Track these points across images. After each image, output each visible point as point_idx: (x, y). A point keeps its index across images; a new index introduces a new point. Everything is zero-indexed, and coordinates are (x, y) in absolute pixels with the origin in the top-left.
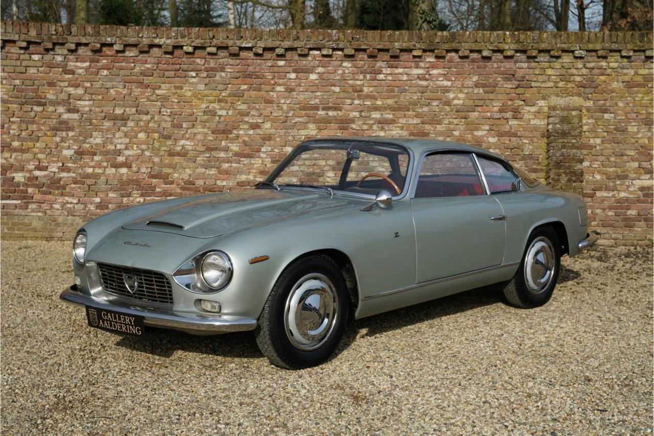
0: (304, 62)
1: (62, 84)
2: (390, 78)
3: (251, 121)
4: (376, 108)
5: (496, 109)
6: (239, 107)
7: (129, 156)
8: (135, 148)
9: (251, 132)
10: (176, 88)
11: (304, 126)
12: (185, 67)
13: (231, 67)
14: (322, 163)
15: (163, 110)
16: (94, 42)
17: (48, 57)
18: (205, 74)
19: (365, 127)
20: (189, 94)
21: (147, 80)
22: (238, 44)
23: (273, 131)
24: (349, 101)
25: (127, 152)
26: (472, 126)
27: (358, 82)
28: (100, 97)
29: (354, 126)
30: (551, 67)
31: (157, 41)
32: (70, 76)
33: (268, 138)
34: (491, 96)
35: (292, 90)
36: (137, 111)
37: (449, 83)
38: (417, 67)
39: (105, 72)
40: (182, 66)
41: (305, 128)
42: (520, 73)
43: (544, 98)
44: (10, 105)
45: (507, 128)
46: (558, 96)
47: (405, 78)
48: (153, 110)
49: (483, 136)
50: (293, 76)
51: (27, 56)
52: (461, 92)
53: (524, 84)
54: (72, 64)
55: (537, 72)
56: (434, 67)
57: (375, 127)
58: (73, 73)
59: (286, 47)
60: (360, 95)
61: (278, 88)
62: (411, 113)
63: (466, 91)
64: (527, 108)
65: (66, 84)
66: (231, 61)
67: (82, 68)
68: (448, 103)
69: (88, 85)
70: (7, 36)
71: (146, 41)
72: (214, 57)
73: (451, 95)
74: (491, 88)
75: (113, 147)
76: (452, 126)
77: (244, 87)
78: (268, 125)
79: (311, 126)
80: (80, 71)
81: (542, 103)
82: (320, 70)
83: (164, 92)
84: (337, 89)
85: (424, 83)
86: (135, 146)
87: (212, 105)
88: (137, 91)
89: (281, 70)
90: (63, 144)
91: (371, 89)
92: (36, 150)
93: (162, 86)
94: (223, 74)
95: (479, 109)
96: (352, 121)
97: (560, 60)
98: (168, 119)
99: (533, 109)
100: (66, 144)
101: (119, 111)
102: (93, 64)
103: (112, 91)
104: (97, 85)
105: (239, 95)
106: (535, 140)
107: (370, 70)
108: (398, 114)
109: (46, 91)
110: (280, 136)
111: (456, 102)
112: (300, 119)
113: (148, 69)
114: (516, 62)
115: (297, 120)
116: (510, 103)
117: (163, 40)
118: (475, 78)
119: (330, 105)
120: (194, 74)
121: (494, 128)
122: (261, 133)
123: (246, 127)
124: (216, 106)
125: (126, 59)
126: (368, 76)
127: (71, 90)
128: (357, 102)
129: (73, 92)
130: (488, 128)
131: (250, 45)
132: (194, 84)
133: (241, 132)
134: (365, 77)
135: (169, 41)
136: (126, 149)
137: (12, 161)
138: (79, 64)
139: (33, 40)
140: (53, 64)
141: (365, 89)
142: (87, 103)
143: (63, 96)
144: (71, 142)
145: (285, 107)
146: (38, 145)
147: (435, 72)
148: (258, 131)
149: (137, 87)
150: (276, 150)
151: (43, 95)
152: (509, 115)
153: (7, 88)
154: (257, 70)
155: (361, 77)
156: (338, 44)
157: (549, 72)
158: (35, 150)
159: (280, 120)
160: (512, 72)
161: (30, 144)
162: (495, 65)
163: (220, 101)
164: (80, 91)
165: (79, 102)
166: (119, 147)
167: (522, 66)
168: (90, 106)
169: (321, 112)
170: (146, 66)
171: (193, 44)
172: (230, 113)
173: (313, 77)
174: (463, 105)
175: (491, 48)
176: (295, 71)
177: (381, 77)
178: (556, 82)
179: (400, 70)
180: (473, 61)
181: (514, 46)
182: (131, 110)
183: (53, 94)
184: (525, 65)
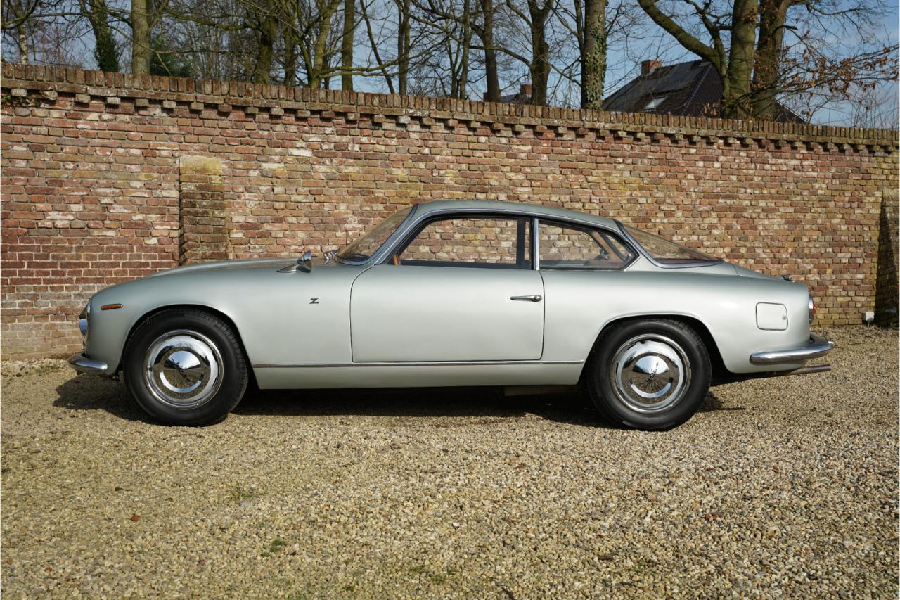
0: (711, 151)
1: (505, 169)
2: (774, 168)
3: (666, 209)
4: (763, 197)
5: (847, 199)
6: (657, 195)
7: (561, 247)
8: (567, 239)
9: (666, 221)
10: (606, 174)
11: (708, 213)
12: (614, 153)
13: (653, 152)
14: (721, 250)
15: (593, 197)
16: (542, 124)
17: (493, 139)
18: (630, 161)
19: (754, 215)
20: (616, 181)
21: (581, 165)
22: (664, 131)
23: (683, 219)
24: (743, 190)
25: (560, 244)
26: (831, 215)
27: (751, 172)
28: (539, 183)
29: (746, 214)
30: (884, 162)
31: (597, 125)
32: (513, 160)
33: (679, 226)
34: (844, 187)
35: (700, 178)
36: (570, 198)
37: (815, 174)
38: (795, 158)
39: (545, 157)
40: (612, 152)
41: (709, 216)
42: (864, 166)
43: (878, 189)
44: (454, 192)
45: (853, 217)
46: (888, 187)
47: (785, 168)
48: (584, 197)
49: (837, 224)
50: (701, 164)
51: (475, 139)
52: (824, 182)
53: (866, 176)
54: (516, 147)
55: (876, 166)
56: (805, 158)
57: (762, 215)
58: (515, 157)
59: (702, 135)
60: (751, 184)
61: (691, 176)
62: (787, 202)
63: (827, 182)
64: (868, 198)
65: (508, 169)
66: (653, 148)
67: (524, 152)
68: (814, 193)
69: (528, 170)
70: (463, 116)
71: (588, 125)
72: (639, 143)
73: (817, 186)
74: (843, 178)
75: (547, 238)
76: (817, 215)
77: (662, 174)
78: (679, 214)
79: (714, 214)
80: (523, 155)
81: (878, 194)
82: (722, 158)
83: (595, 178)
84: (734, 178)
85: (798, 173)
86: (567, 236)
87: (635, 192)
88: (572, 177)
89: (692, 157)
90: (501, 235)
91: (760, 178)
92: (477, 242)
93: (594, 172)
94: (646, 161)
95: (836, 199)
96: (745, 209)
97: (891, 156)
98: (597, 207)
99: (872, 199)
100: (504, 236)
101: (554, 198)
102: (535, 148)
103: (549, 177)
104: (537, 170)
105: (657, 183)
106: (872, 228)
107: (759, 160)
108: (779, 203)
109: (490, 176)
110: (689, 225)
111: (820, 192)
112: (705, 208)
113: (583, 154)
114: (861, 156)
115: (703, 208)
116: (857, 193)
117: (603, 124)
118: (834, 170)
119: (728, 193)
120: (621, 160)
121: (845, 217)
122: (674, 221)
123: (662, 215)
124: (638, 193)
125: (564, 142)
126: (758, 166)
127: (512, 175)
128: (749, 191)
129: (514, 178)
130: (840, 216)
131: (674, 132)
132: (622, 170)
133: (658, 221)
134: (756, 167)
135: (608, 126)
136: (559, 240)
137: (453, 255)
138: (522, 148)
139: (487, 120)
140: (498, 147)
141: (756, 178)
142: (526, 190)
143: (505, 182)
144: (510, 233)
145: (694, 195)
146: (479, 236)
147: (806, 163)
148: (672, 220)
149: (572, 173)
150: (685, 239)
151: (486, 181)
152: (855, 205)
153: (453, 173)
154: (673, 157)
155: (753, 166)
156: (742, 134)
157: (884, 166)
158: (475, 242)
159: (689, 208)
160: (859, 166)
161: (471, 236)
162: (848, 159)
163: (641, 188)
164: (521, 177)
165: (519, 189)
166: (553, 237)
167: (865, 160)
168: (529, 192)
169: (721, 201)
170: (582, 150)
171: (628, 129)
172: (650, 201)
173: (717, 165)
174: (825, 195)
175: (850, 142)
176: (703, 160)
177: (768, 166)
178: (887, 176)
179: (782, 161)
180: (833, 154)
181: (865, 142)
182: (565, 198)
183: (496, 180)
184: (867, 159)
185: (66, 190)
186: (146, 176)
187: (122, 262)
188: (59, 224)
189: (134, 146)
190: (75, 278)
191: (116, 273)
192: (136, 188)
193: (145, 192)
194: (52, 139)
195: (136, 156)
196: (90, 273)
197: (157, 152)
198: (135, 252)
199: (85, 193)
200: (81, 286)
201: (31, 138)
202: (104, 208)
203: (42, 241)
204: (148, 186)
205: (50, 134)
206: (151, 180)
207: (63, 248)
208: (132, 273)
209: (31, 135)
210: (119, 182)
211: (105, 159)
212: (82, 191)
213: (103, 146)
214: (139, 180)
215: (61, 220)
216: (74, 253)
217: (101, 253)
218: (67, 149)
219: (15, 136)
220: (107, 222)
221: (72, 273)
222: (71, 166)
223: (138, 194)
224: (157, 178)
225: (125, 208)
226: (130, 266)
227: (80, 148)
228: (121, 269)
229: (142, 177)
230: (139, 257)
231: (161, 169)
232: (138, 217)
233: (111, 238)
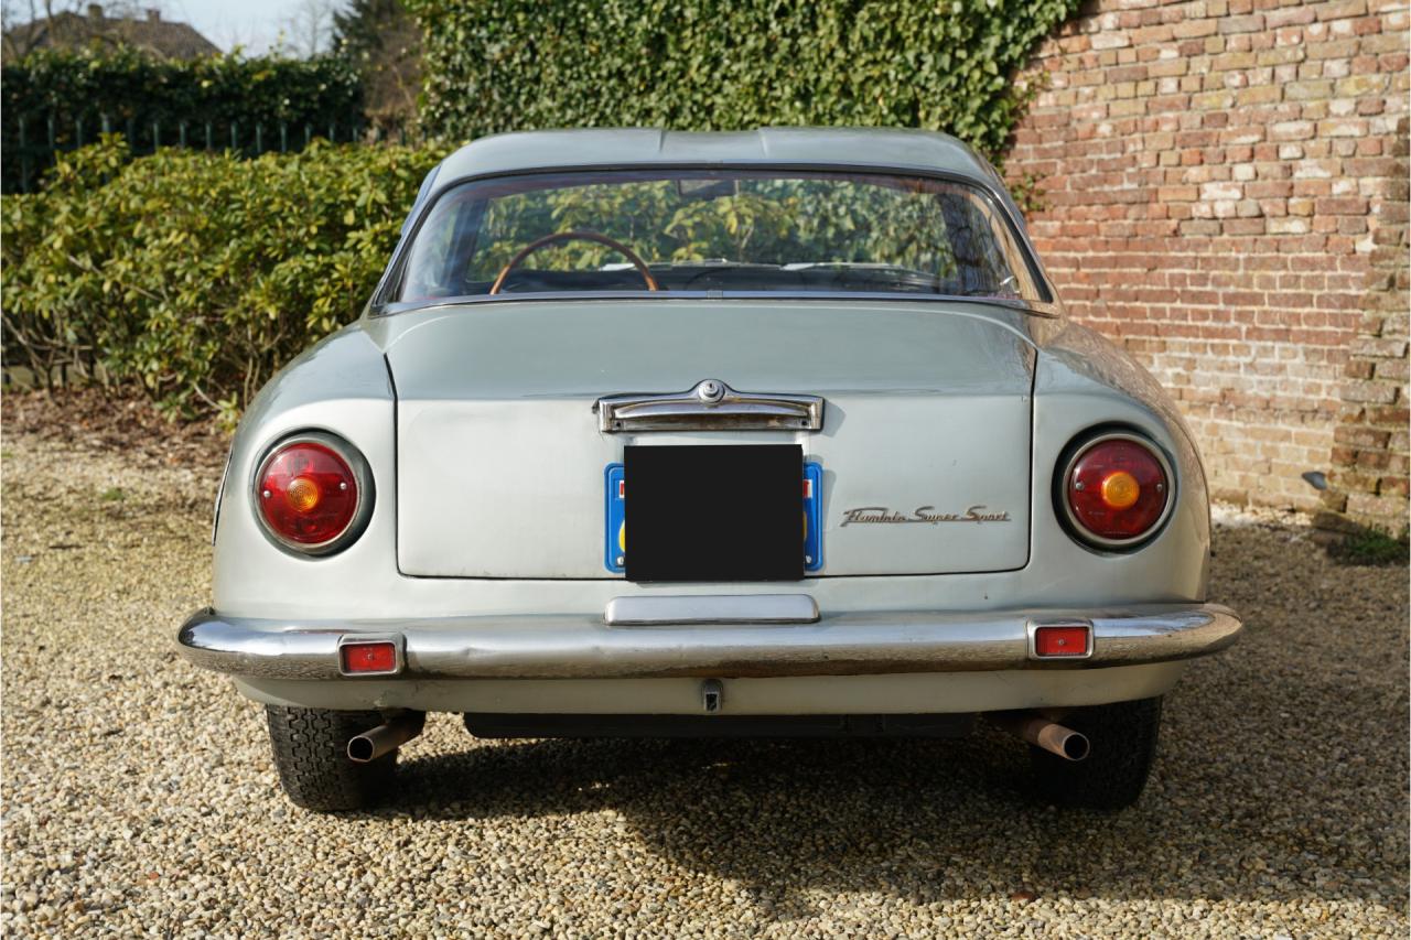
185: (1229, 134)
186: (1358, 85)
187: (1316, 293)
188: (1222, 209)
189: (1338, 13)
190: (1244, 328)
191: (1308, 317)
192: (1338, 116)
193: (1355, 124)
194: (1211, 25)
195: (1343, 36)
196: (1265, 316)
197: (1384, 18)
198: (1340, 272)
199: (1256, 138)
200: (1255, 345)
201: (1182, 30)
202: (1285, 168)
203: (1198, 246)
204: (1362, 108)
205: (1211, 14)
206: (1364, 94)
207: (1225, 262)
208: (1334, 320)
209: (1186, 22)
210: (1311, 104)
211: (1289, 54)
212: (1253, 134)
213: (1289, 24)
214: (1347, 96)
215: (1223, 200)
216: (1241, 272)
217: (1282, 273)
218: (1233, 44)
219: (1164, 32)
220: (1292, 201)
221: (1241, 316)
222: (1237, 80)
223: (1344, 130)
224: (1378, 86)
225: (1320, 167)
226: (1330, 305)
227: (1253, 36)
228: (1315, 310)
229: (1350, 87)
230: (1344, 282)
231: (1387, 61)
232: (1341, 187)
233: (1299, 239)
